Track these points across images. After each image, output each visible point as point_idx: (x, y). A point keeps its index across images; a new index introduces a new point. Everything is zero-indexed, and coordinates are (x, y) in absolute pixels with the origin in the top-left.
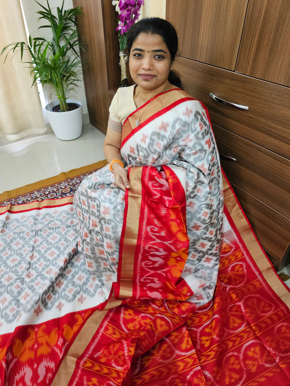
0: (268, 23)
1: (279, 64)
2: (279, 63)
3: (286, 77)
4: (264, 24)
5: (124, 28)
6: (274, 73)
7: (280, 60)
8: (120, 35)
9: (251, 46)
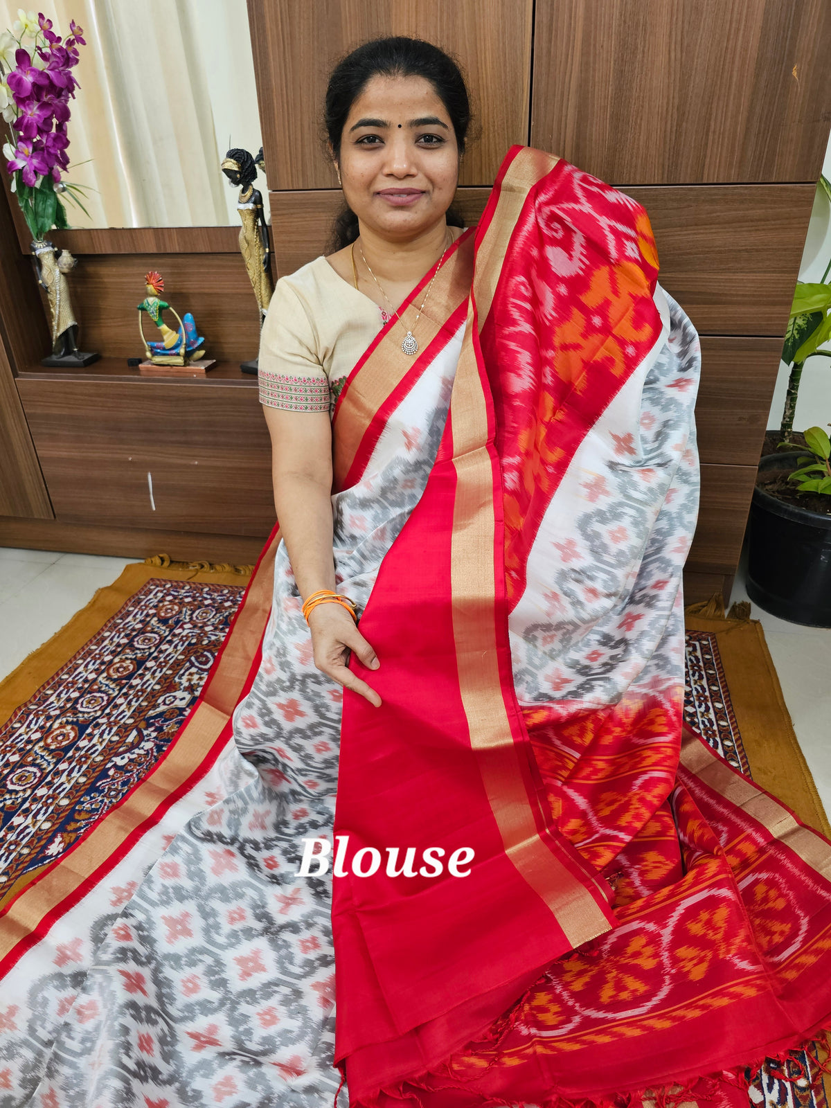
0: (594, 63)
1: (641, 143)
2: (639, 140)
3: (663, 166)
4: (585, 66)
5: (35, 162)
6: (634, 164)
7: (642, 134)
8: (21, 184)
9: (563, 119)
